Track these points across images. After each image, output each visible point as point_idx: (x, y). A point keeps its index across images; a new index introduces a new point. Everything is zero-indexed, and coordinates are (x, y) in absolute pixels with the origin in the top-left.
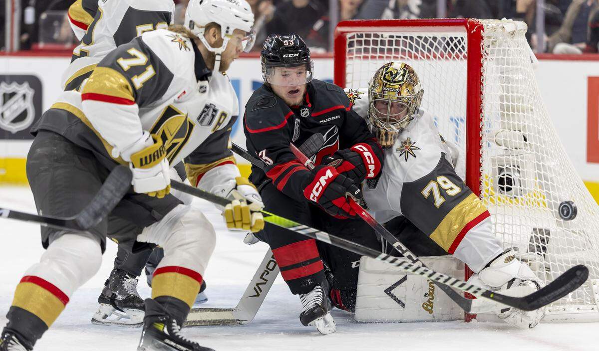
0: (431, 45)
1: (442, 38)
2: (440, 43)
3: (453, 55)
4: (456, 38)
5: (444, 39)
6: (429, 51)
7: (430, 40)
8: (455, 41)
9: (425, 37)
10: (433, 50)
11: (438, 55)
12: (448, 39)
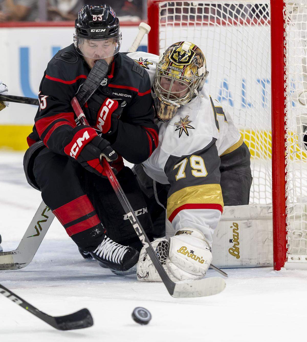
0: (238, 12)
1: (247, 5)
2: (246, 10)
3: (259, 21)
4: (261, 5)
5: (250, 6)
6: (236, 17)
7: (237, 7)
8: (260, 8)
9: (232, 5)
10: (239, 17)
11: (245, 21)
12: (253, 6)
